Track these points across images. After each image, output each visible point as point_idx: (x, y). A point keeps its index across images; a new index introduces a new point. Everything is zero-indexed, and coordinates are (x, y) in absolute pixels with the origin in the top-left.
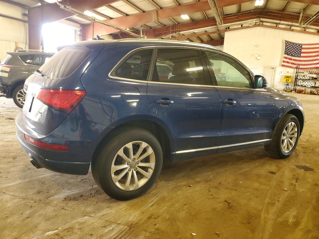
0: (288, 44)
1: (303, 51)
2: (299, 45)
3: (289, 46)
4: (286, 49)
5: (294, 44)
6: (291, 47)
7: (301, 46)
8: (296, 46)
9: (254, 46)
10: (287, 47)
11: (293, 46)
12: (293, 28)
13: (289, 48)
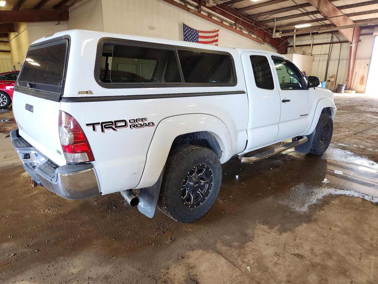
0: (185, 29)
1: (200, 40)
2: (196, 32)
3: (187, 32)
4: (185, 36)
5: (191, 29)
6: (189, 33)
7: (197, 32)
8: (193, 33)
9: (148, 27)
10: (185, 34)
11: (191, 32)
12: (189, 6)
13: (187, 35)
